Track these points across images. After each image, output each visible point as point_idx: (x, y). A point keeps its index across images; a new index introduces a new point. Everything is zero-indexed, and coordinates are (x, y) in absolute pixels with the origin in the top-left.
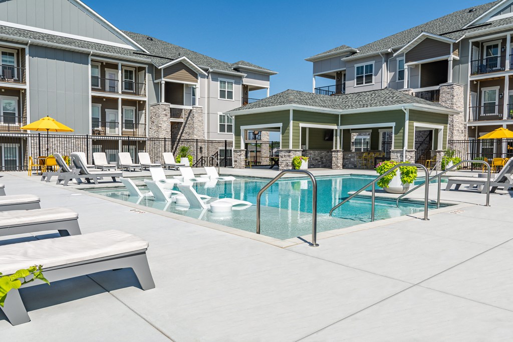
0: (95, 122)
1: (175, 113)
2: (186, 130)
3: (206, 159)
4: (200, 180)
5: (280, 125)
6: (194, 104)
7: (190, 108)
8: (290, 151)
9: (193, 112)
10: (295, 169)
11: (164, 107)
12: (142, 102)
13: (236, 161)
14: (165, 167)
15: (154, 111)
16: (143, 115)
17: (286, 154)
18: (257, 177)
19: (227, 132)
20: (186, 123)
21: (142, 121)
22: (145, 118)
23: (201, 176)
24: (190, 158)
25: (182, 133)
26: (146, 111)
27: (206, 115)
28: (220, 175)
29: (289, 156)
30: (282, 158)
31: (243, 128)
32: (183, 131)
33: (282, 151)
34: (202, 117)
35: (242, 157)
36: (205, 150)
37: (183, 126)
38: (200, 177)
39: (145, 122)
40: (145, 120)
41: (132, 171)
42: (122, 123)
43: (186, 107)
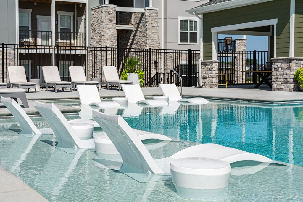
0: (23, 32)
1: (122, 18)
2: (137, 40)
3: (162, 76)
4: (152, 104)
5: (274, 22)
6: (147, 5)
7: (142, 10)
8: (290, 61)
9: (146, 16)
10: (298, 87)
11: (109, 10)
12: (81, 6)
13: (204, 78)
14: (106, 86)
15: (96, 16)
16: (83, 22)
17: (283, 65)
18: (244, 100)
19: (190, 42)
20: (136, 31)
21: (81, 29)
22: (85, 25)
23: (155, 97)
24: (141, 73)
25: (131, 44)
26: (85, 17)
27: (163, 20)
28: (183, 96)
29: (289, 68)
30: (277, 71)
31: (214, 30)
32: (133, 41)
33: (276, 61)
34: (157, 22)
35: (214, 72)
36: (161, 66)
37: (132, 35)
38: (153, 99)
39: (85, 30)
40: (85, 27)
41: (58, 91)
42: (57, 32)
43: (137, 10)
